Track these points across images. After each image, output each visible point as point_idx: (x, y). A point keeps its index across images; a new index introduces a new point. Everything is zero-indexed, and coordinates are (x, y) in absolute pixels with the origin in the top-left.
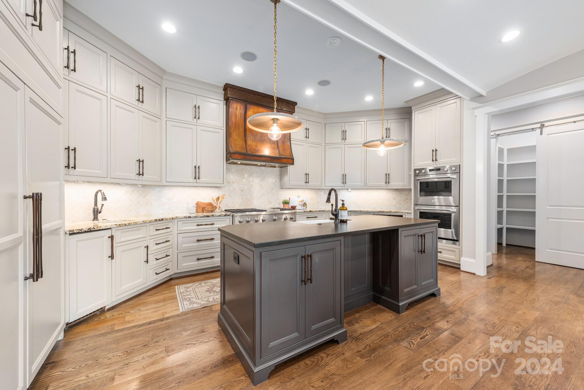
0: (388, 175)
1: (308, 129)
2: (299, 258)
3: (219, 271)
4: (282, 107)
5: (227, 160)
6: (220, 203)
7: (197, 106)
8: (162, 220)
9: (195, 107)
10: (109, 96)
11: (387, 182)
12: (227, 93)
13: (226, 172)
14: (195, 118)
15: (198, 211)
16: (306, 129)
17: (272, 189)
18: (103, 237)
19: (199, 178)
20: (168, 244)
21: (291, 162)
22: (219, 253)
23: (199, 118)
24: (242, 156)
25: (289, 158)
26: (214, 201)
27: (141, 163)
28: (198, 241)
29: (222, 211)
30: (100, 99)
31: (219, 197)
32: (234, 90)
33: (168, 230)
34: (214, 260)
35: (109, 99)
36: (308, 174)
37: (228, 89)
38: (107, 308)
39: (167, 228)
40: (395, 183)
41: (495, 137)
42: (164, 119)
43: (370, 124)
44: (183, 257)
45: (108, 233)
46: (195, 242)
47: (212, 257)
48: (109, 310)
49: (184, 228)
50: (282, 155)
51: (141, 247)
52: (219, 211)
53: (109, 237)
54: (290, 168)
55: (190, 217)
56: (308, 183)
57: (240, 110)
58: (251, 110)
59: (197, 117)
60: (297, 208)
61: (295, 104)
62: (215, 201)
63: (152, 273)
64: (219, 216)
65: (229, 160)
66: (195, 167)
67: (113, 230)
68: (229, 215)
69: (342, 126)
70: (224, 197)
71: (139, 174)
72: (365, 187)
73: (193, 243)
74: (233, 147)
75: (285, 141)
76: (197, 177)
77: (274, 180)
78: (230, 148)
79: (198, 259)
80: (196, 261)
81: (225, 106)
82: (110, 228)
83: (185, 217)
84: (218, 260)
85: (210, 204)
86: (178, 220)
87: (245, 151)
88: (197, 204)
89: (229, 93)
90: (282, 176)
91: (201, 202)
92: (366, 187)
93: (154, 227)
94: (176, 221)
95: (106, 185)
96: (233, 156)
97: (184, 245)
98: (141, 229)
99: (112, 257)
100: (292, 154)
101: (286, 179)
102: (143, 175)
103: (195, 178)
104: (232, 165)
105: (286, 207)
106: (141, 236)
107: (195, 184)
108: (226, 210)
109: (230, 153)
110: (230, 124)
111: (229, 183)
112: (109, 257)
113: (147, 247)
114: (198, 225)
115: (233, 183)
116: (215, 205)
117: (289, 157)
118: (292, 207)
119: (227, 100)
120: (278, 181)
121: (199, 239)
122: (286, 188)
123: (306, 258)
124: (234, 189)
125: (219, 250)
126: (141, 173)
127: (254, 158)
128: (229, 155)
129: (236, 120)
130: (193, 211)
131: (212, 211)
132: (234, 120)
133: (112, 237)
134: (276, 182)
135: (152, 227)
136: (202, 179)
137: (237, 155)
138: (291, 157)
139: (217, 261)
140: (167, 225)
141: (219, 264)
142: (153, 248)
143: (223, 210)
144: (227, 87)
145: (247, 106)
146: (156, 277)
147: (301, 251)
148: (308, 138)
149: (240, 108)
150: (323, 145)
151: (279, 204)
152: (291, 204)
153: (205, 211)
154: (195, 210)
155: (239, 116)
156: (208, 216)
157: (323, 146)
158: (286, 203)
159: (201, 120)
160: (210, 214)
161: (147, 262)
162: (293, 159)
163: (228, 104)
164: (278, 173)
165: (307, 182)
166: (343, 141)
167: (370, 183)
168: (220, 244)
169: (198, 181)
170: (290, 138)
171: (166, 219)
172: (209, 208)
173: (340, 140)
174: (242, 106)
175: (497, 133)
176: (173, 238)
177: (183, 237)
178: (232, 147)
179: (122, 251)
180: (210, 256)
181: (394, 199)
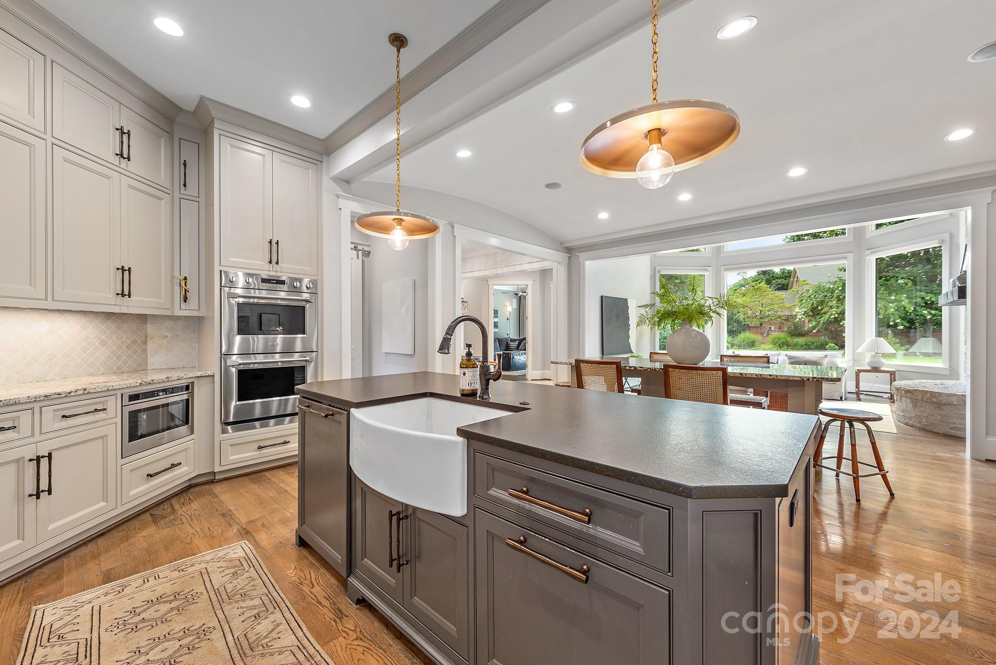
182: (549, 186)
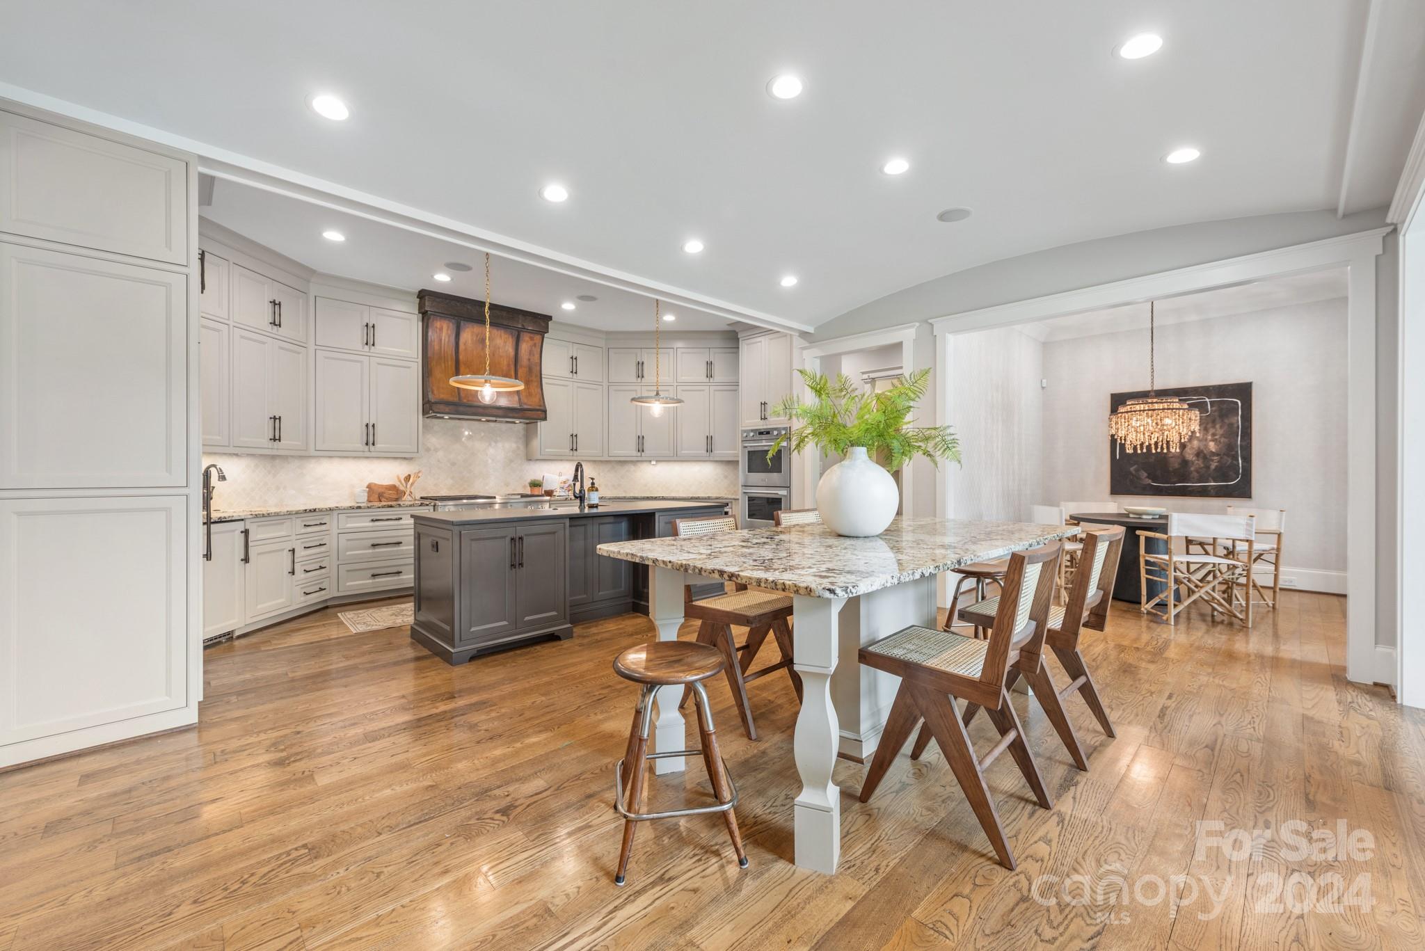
0: (709, 439)
1: (576, 359)
2: (508, 539)
3: (411, 595)
4: (525, 324)
5: (425, 413)
6: (412, 484)
7: (371, 325)
8: (315, 510)
9: (367, 325)
10: (232, 324)
11: (710, 449)
12: (424, 304)
13: (423, 432)
14: (367, 344)
15: (372, 499)
16: (572, 358)
17: (511, 461)
18: (234, 531)
19: (373, 444)
20: (323, 549)
21: (542, 415)
22: (413, 567)
23: (373, 345)
24: (451, 407)
25: (538, 410)
26: (400, 481)
27: (277, 421)
28: (374, 546)
29: (415, 500)
30: (218, 331)
31: (409, 476)
32: (438, 300)
33: (323, 527)
34: (403, 577)
35: (231, 327)
36: (576, 436)
37: (426, 297)
38: (237, 634)
39: (321, 524)
40: (721, 451)
41: (870, 382)
42: (312, 348)
43: (683, 353)
44: (348, 571)
45: (240, 526)
46: (369, 548)
47: (399, 573)
48: (239, 637)
49: (349, 525)
50: (525, 404)
51: (283, 550)
52: (410, 498)
53: (242, 532)
54: (541, 425)
55: (359, 508)
56: (576, 450)
57: (447, 330)
58: (467, 330)
59: (370, 342)
60: (555, 494)
61: (550, 318)
62: (403, 482)
63: (298, 591)
64: (411, 506)
65: (428, 413)
66: (367, 425)
67: (248, 522)
68: (427, 505)
69: (636, 355)
70: (420, 475)
71: (275, 440)
72: (675, 458)
73: (365, 548)
74: (435, 392)
75: (532, 381)
76: (370, 442)
77: (514, 445)
78: (430, 394)
79: (374, 576)
80: (370, 579)
81: (420, 324)
82: (242, 520)
83: (352, 508)
84: (411, 578)
85: (393, 487)
86: (339, 512)
87: (456, 400)
88: (369, 486)
89: (427, 303)
90: (528, 437)
91: (375, 484)
92: (675, 456)
93: (303, 521)
94: (335, 513)
95: (225, 458)
96: (435, 408)
97: (348, 553)
98: (283, 523)
99: (246, 560)
100: (544, 402)
101: (536, 443)
102: (280, 440)
103: (367, 444)
104: (434, 420)
105: (537, 491)
106: (283, 533)
107: (367, 454)
108: (422, 498)
109: (429, 402)
110: (430, 354)
111: (428, 450)
112: (242, 560)
113: (293, 551)
114: (373, 520)
115: (436, 450)
116: (402, 488)
117: (538, 408)
118: (545, 491)
119: (424, 315)
120: (522, 447)
121: (376, 543)
122: (537, 460)
123: (516, 541)
124: (439, 461)
125: (412, 561)
126: (277, 437)
127: (473, 410)
128: (428, 405)
129: (441, 347)
130: (363, 499)
131: (397, 500)
132: (437, 347)
133: (246, 532)
134: (518, 448)
135: (299, 521)
136: (378, 446)
137: (442, 407)
138: (542, 408)
139: (408, 578)
140: (322, 519)
141: (412, 585)
142: (300, 553)
143: (418, 497)
144: (423, 295)
145: (460, 323)
146: (303, 598)
147: (510, 532)
148: (576, 373)
149: (448, 327)
150: (605, 384)
151: (525, 487)
152: (546, 487)
153: (383, 499)
154: (366, 498)
155: (447, 340)
156: (391, 506)
157: (605, 387)
158: (535, 484)
159: (379, 347)
160: (393, 503)
161: (293, 573)
162: (545, 411)
163: (425, 320)
164: (522, 432)
165: (575, 448)
166: (639, 379)
167: (683, 452)
168: (413, 552)
169: (372, 448)
170: (541, 374)
171: (321, 510)
172: (392, 494)
173: (633, 379)
174: (451, 324)
175: (872, 375)
176: (331, 541)
177: (348, 540)
178: (433, 392)
179: (259, 554)
180: (395, 570)
181: (726, 477)
182: (943, 217)
